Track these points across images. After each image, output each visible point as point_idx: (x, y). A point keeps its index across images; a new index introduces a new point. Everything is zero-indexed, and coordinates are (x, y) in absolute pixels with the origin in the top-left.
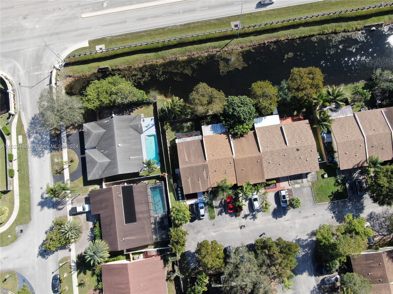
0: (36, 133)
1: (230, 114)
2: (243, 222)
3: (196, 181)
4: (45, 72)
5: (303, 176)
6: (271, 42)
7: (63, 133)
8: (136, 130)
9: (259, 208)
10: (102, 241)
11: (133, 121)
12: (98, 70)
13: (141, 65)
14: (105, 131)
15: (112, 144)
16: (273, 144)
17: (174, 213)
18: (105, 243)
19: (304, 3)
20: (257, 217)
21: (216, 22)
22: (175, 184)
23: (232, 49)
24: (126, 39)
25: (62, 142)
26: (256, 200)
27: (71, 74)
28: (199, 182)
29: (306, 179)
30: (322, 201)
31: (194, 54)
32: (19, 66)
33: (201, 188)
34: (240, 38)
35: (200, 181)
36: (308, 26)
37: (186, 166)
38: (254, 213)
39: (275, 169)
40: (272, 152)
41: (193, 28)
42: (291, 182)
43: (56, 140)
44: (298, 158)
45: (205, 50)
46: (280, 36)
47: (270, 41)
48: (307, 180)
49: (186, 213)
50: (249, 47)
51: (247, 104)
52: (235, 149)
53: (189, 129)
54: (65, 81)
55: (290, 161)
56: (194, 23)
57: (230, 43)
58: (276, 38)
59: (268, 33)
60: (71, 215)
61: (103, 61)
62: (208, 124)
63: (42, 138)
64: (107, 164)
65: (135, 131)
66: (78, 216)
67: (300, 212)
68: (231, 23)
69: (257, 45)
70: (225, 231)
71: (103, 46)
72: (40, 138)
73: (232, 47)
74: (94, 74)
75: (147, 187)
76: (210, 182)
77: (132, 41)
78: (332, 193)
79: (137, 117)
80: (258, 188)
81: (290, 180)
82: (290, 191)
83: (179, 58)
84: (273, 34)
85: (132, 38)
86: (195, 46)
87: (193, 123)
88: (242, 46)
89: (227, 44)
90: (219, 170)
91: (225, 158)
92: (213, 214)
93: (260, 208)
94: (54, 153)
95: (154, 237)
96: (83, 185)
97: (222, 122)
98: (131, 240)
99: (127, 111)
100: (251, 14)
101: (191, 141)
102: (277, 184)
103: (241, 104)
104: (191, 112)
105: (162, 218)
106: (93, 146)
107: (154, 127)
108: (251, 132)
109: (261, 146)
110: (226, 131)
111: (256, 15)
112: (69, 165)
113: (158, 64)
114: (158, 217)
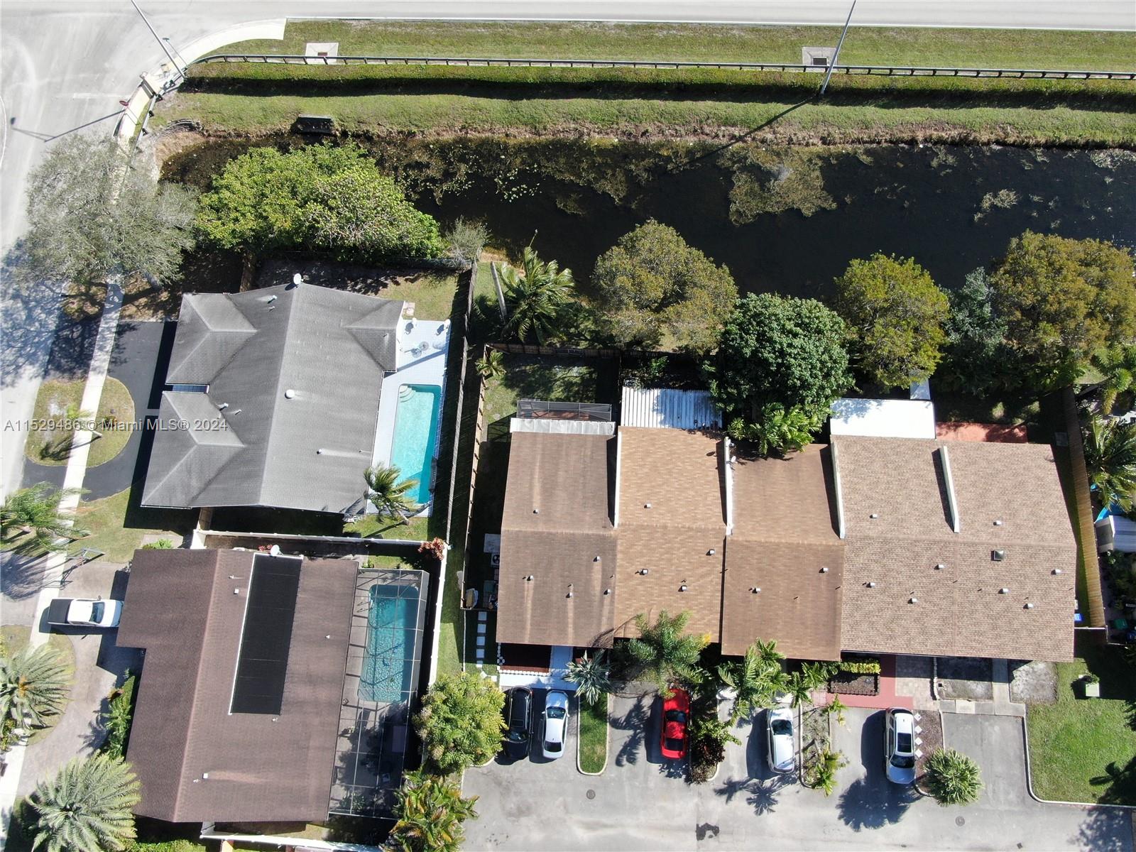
0: (16, 296)
1: (742, 355)
2: (717, 809)
3: (554, 598)
4: (109, 96)
5: (995, 668)
6: (940, 141)
7: (108, 316)
8: (370, 354)
9: (791, 767)
10: (124, 765)
11: (368, 317)
12: (293, 126)
13: (448, 137)
14: (255, 331)
15: (267, 384)
16: (896, 510)
17: (434, 711)
18: (133, 776)
19: (1083, 29)
20: (775, 802)
21: (747, 36)
22: (473, 593)
23: (791, 140)
24: (417, 40)
25: (96, 347)
26: (783, 727)
27: (195, 119)
28: (566, 606)
29: (1006, 686)
30: (1064, 793)
31: (647, 131)
32: (29, 62)
33: (570, 630)
34: (827, 103)
35: (570, 603)
36: (1088, 109)
37: (529, 530)
38: (767, 783)
39: (888, 614)
40: (886, 541)
41: (664, 42)
42: (940, 685)
43: (75, 335)
44: (990, 589)
45: (689, 122)
46: (977, 126)
47: (935, 135)
48: (1011, 692)
49: (486, 723)
50: (853, 142)
51: (819, 331)
52: (737, 502)
53: (570, 391)
54: (169, 140)
55: (957, 595)
56: (669, 26)
57: (788, 115)
58: (961, 131)
59: (934, 107)
60: (44, 628)
61: (318, 96)
62: (648, 385)
63: (30, 318)
64: (225, 458)
65: (365, 357)
66: (72, 637)
67: (960, 822)
68: (804, 49)
69: (886, 141)
70: (633, 832)
71: (331, 48)
72: (24, 317)
73: (790, 131)
74: (276, 134)
75: (360, 582)
76: (611, 612)
77: (437, 50)
78: (1110, 768)
79: (388, 306)
80: (802, 679)
81: (940, 676)
82: (930, 721)
83: (589, 135)
84: (951, 111)
85: (439, 39)
86: (656, 103)
87: (590, 373)
88: (829, 135)
89: (776, 118)
90: (657, 572)
91: (690, 529)
92: (598, 749)
93: (797, 768)
94: (56, 383)
95: (340, 792)
96: (123, 523)
97: (707, 388)
98: (238, 787)
99: (356, 284)
100: (880, 30)
101: (568, 435)
102: (882, 680)
103: (795, 326)
104: (593, 332)
105: (388, 723)
106: (195, 381)
107: (442, 359)
108: (814, 450)
109: (847, 509)
110: (716, 423)
111: (900, 38)
112: (94, 434)
113: (512, 142)
114: (376, 711)
